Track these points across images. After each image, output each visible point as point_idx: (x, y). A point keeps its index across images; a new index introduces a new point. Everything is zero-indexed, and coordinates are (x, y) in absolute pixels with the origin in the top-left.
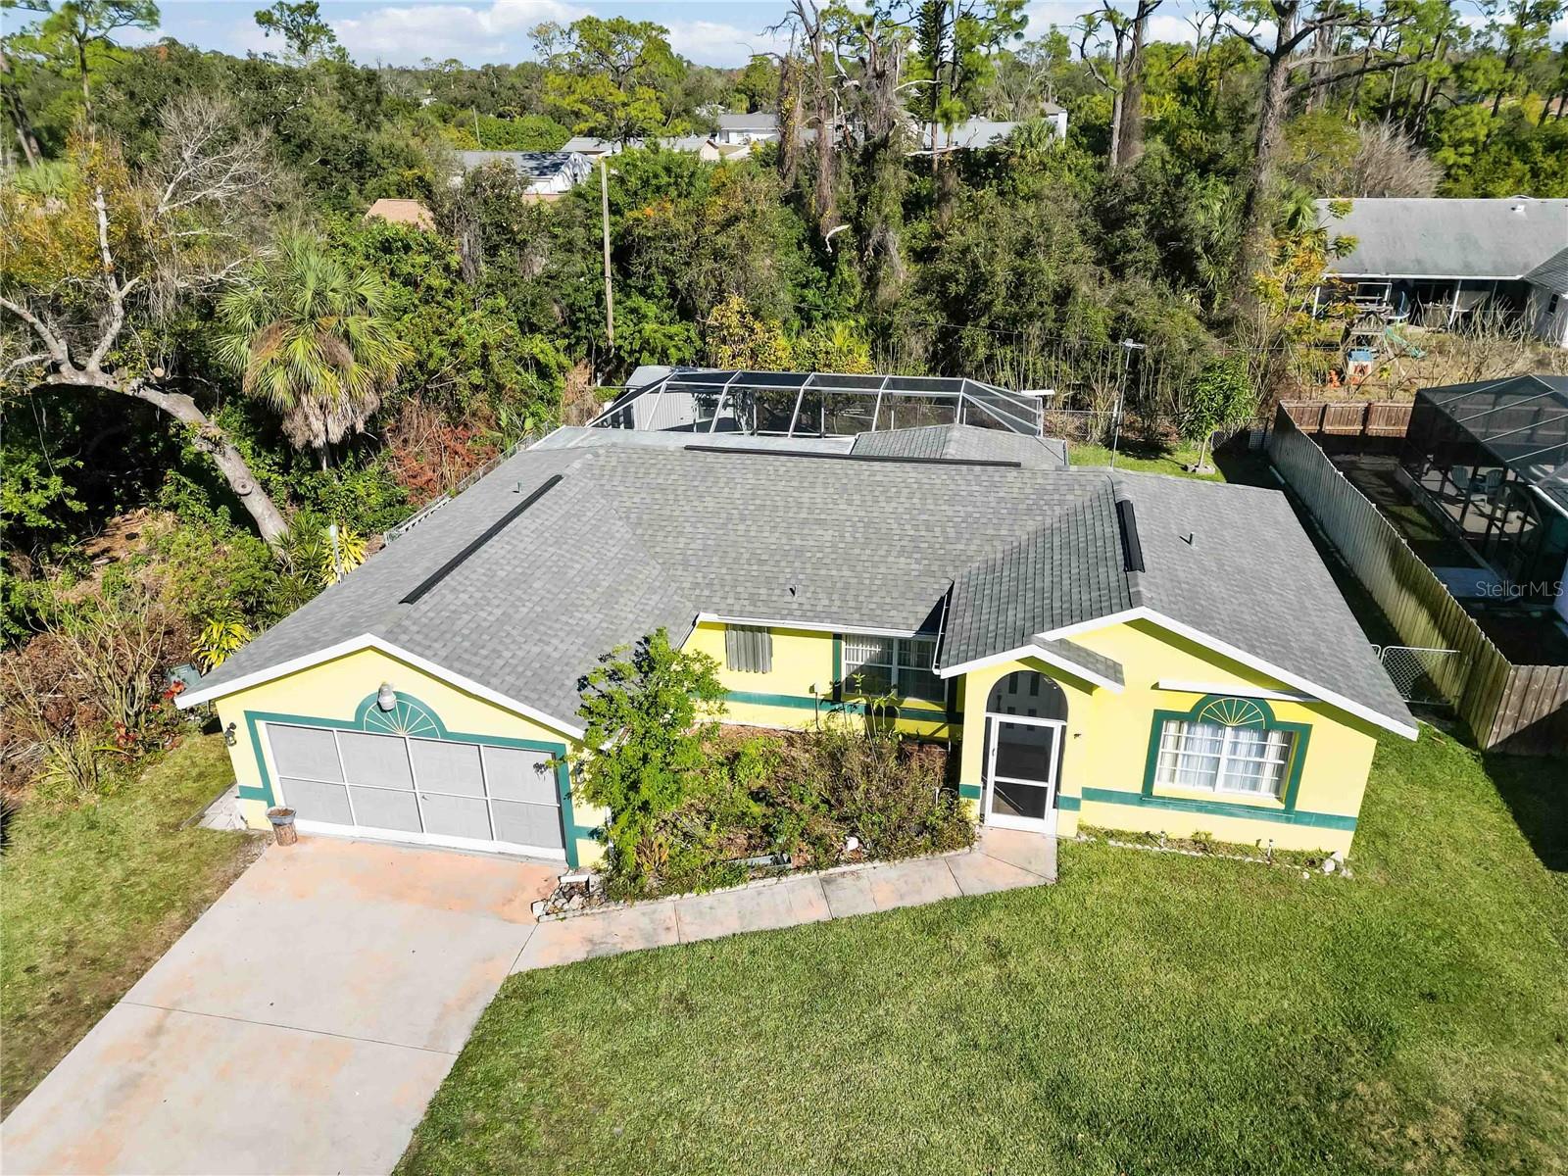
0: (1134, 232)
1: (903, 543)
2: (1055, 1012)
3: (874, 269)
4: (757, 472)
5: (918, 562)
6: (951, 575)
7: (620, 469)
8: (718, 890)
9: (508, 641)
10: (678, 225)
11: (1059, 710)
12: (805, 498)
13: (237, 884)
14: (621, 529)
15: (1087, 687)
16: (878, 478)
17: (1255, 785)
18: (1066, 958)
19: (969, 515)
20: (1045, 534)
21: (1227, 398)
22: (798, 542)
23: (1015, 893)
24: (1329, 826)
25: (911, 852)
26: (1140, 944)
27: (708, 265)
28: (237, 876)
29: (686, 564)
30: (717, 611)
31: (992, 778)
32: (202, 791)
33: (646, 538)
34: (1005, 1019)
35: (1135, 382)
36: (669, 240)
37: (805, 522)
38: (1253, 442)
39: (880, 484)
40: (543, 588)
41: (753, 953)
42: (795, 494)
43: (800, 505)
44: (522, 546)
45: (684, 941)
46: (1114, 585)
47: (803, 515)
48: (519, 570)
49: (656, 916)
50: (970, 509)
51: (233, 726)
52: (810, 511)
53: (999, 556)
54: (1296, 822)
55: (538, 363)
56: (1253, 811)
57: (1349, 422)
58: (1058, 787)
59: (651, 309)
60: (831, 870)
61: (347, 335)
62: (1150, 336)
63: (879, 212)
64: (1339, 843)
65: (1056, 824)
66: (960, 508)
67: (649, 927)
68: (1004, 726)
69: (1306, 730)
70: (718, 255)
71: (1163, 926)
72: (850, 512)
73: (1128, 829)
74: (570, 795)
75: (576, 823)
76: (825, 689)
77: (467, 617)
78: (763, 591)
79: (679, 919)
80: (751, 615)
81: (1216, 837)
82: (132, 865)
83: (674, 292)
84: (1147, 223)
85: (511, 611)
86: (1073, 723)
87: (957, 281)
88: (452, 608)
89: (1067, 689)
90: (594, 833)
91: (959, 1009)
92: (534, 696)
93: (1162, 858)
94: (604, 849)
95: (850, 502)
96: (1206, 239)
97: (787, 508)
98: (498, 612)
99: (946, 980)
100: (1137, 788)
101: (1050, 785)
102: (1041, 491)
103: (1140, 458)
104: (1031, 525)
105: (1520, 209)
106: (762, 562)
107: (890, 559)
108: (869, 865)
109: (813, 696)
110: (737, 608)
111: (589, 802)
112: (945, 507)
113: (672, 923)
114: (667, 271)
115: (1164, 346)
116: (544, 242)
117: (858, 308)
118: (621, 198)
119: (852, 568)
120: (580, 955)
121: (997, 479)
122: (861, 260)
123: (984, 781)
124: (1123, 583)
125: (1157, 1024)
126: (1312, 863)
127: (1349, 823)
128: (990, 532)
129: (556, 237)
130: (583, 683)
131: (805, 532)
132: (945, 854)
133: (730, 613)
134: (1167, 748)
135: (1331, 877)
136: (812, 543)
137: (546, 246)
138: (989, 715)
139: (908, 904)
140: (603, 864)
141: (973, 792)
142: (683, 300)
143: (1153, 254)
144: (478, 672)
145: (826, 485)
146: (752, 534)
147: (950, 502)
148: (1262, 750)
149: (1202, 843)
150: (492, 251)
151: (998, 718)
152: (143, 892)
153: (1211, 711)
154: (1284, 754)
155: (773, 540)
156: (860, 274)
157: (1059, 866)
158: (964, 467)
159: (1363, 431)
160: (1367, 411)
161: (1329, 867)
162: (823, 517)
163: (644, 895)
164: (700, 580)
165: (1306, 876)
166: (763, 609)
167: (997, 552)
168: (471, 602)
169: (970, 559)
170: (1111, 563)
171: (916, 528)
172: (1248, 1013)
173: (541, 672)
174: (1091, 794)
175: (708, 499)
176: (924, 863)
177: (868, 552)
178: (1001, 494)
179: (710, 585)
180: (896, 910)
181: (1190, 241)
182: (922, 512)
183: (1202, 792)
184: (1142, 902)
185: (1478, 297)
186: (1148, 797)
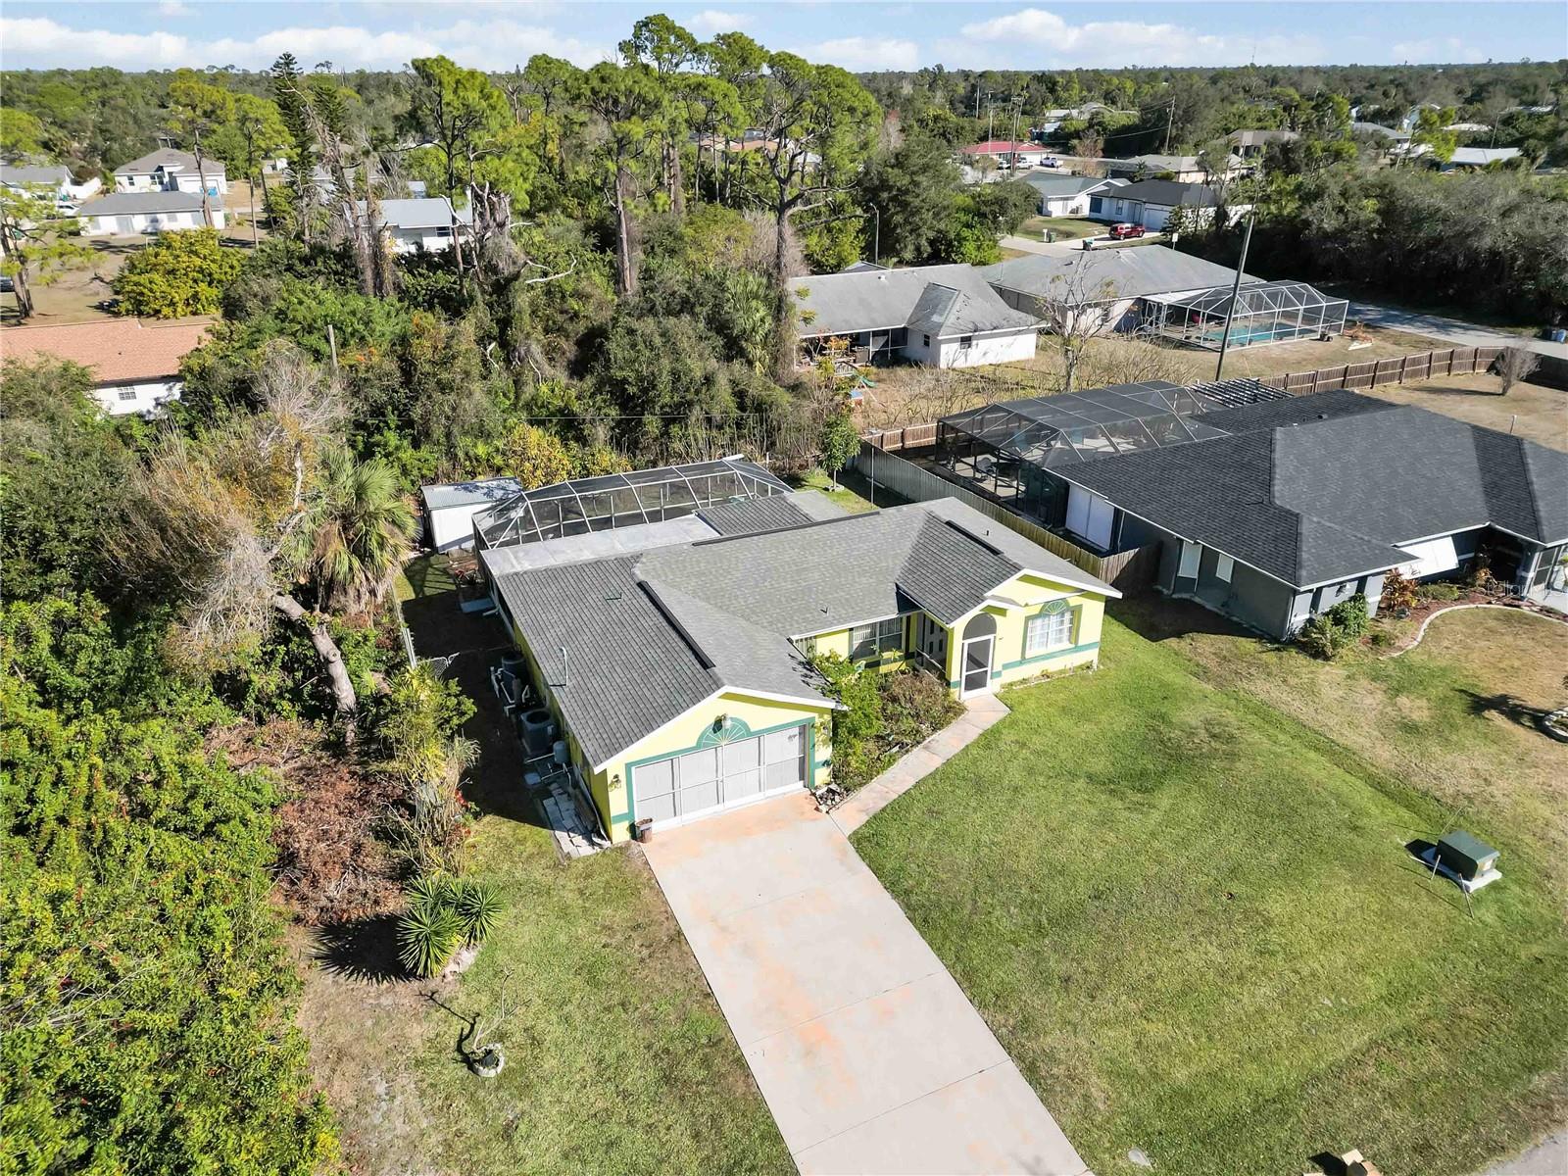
1: (856, 570)
5: (870, 578)
6: (891, 579)
8: (891, 767)
10: (388, 366)
11: (993, 629)
12: (787, 558)
13: (654, 865)
15: (1004, 613)
17: (1060, 640)
18: (1046, 736)
19: (875, 546)
20: (920, 546)
22: (804, 584)
23: (1002, 721)
24: (1090, 649)
25: (950, 721)
26: (1065, 721)
27: (439, 397)
28: (646, 863)
29: (754, 612)
30: (794, 633)
31: (964, 674)
33: (719, 604)
37: (798, 571)
38: (854, 464)
42: (780, 557)
43: (787, 563)
45: (901, 793)
46: (996, 562)
47: (794, 568)
49: (875, 789)
51: (616, 776)
52: (795, 564)
53: (907, 563)
54: (1079, 651)
56: (1063, 652)
57: (896, 443)
58: (992, 669)
60: (925, 742)
63: (522, 331)
64: (1092, 655)
65: (993, 686)
67: (879, 795)
68: (970, 645)
69: (1080, 607)
72: (817, 560)
73: (1017, 678)
74: (811, 748)
75: (814, 762)
78: (808, 616)
79: (888, 786)
80: (813, 630)
81: (1052, 669)
82: (572, 888)
83: (409, 423)
85: (741, 659)
86: (998, 634)
89: (996, 616)
90: (825, 763)
91: (1031, 768)
93: (1038, 686)
94: (830, 769)
95: (812, 555)
96: (740, 325)
97: (782, 567)
99: (1016, 761)
100: (1020, 659)
101: (989, 669)
102: (899, 525)
103: (795, 488)
104: (909, 544)
105: (883, 278)
106: (794, 600)
107: (857, 580)
108: (938, 734)
110: (802, 629)
111: (824, 745)
112: (861, 546)
113: (886, 789)
119: (842, 590)
120: (867, 818)
121: (874, 524)
123: (961, 678)
124: (1000, 560)
125: (1097, 744)
126: (1088, 667)
127: (1097, 645)
128: (892, 552)
130: (806, 683)
131: (803, 577)
132: (961, 717)
134: (1029, 634)
136: (811, 582)
138: (964, 641)
139: (968, 741)
140: (828, 779)
141: (957, 685)
142: (418, 428)
145: (792, 549)
146: (776, 586)
147: (861, 542)
148: (1062, 623)
149: (1046, 675)
151: (967, 642)
152: (605, 893)
153: (1046, 610)
154: (1071, 621)
155: (790, 586)
157: (1006, 705)
158: (853, 520)
159: (903, 446)
160: (903, 434)
161: (1095, 666)
162: (804, 566)
163: (861, 784)
164: (770, 620)
165: (1090, 676)
166: (816, 626)
167: (903, 561)
169: (894, 569)
170: (982, 553)
171: (856, 560)
173: (790, 683)
174: (1006, 666)
175: (734, 573)
176: (957, 723)
177: (843, 579)
180: (967, 746)
181: (732, 328)
182: (851, 550)
183: (1042, 651)
184: (1049, 705)
185: (882, 340)
186: (1023, 660)
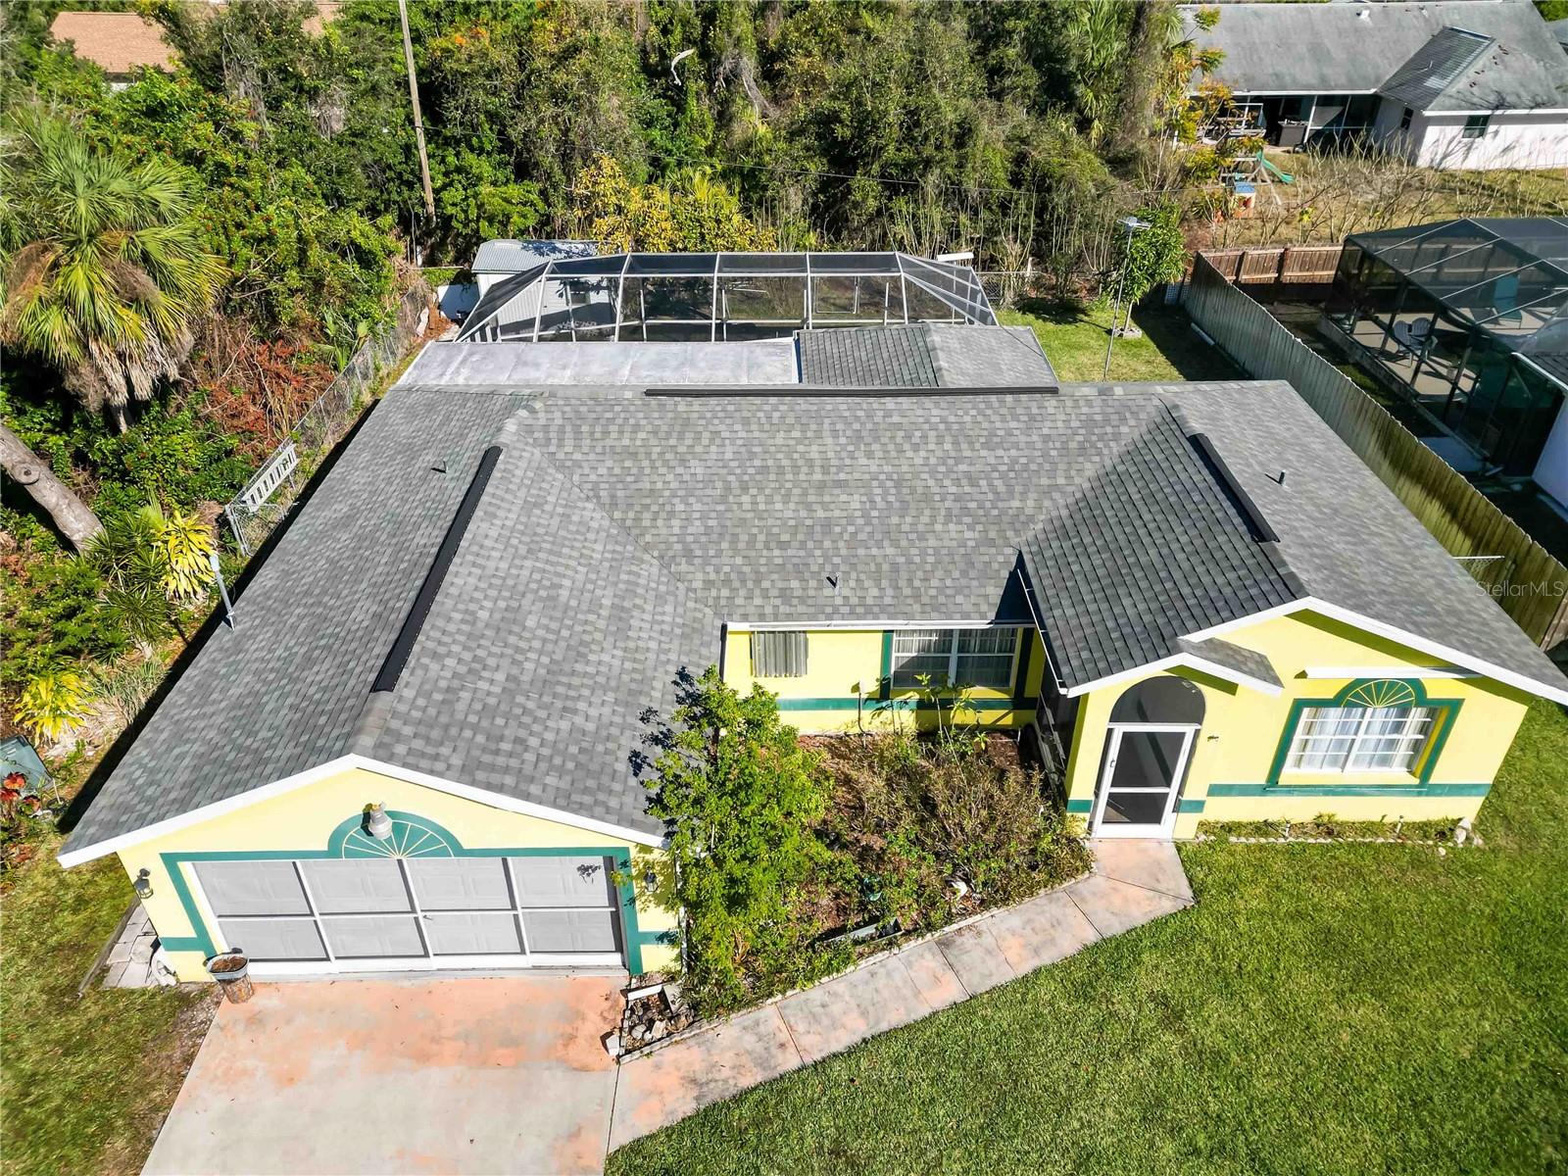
0: (1011, 52)
1: (947, 504)
2: (1262, 1086)
3: (725, 103)
4: (746, 422)
5: (971, 528)
6: (1015, 541)
7: (568, 428)
8: (825, 979)
9: (526, 719)
10: (500, 56)
11: (1195, 711)
12: (814, 452)
13: (194, 1073)
14: (597, 518)
15: (1230, 688)
16: (896, 419)
17: (1385, 761)
18: (1246, 1007)
19: (1014, 461)
20: (1111, 480)
21: (1159, 256)
22: (821, 514)
23: (1159, 924)
24: (1461, 795)
25: (1031, 890)
26: (1315, 976)
27: (548, 110)
28: (188, 1060)
29: (688, 554)
30: (745, 618)
31: (1107, 788)
32: (90, 928)
33: (629, 523)
34: (1214, 1107)
35: (1043, 235)
36: (488, 76)
37: (822, 486)
38: (1170, 295)
39: (899, 426)
40: (539, 625)
41: (896, 1063)
42: (801, 448)
43: (810, 463)
44: (491, 564)
45: (809, 1061)
46: (1250, 562)
47: (817, 476)
48: (502, 604)
49: (762, 1029)
50: (1013, 452)
51: (144, 873)
52: (825, 470)
53: (1064, 513)
54: (1428, 794)
55: (358, 248)
56: (1385, 790)
57: (1265, 270)
58: (1180, 792)
59: (482, 166)
60: (947, 929)
61: (146, 257)
62: (1059, 182)
63: (730, 34)
64: (1467, 809)
65: (1176, 827)
66: (1001, 452)
67: (759, 1047)
68: (1127, 737)
69: (1454, 706)
70: (558, 96)
71: (1328, 944)
72: (874, 469)
73: (1245, 820)
74: (633, 901)
75: (641, 929)
76: (871, 686)
77: (465, 695)
78: (795, 584)
79: (790, 1028)
80: (789, 617)
81: (1340, 818)
82: (26, 1066)
83: (506, 145)
84: (1022, 42)
85: (515, 671)
86: (1208, 726)
87: (841, 122)
88: (443, 684)
89: (1206, 690)
90: (664, 937)
91: (1160, 1101)
92: (587, 799)
93: (1290, 852)
94: (677, 951)
95: (870, 455)
96: (1081, 57)
97: (796, 469)
98: (500, 677)
99: (1130, 1063)
100: (1262, 780)
101: (1172, 791)
102: (1089, 423)
103: (1058, 322)
104: (1090, 470)
105: (1365, 14)
106: (783, 546)
107: (938, 527)
108: (987, 914)
109: (856, 695)
110: (768, 610)
111: (658, 905)
112: (984, 453)
113: (784, 1036)
114: (492, 117)
115: (1073, 192)
116: (340, 90)
117: (710, 151)
118: (422, 23)
119: (895, 544)
120: (688, 1107)
121: (1035, 411)
122: (710, 92)
123: (1097, 795)
124: (1261, 558)
125: (1372, 1079)
126: (1442, 835)
127: (1482, 790)
128: (1044, 481)
129: (355, 81)
130: (637, 762)
131: (827, 498)
132: (1066, 884)
133: (762, 617)
134: (1299, 736)
135: (1466, 849)
136: (837, 513)
137: (344, 94)
138: (1112, 725)
139: (1047, 958)
140: (675, 966)
141: (1084, 806)
142: (520, 154)
143: (1032, 79)
144: (509, 780)
145: (835, 434)
146: (762, 507)
147: (987, 446)
148: (1398, 727)
149: (1326, 827)
150: (274, 105)
151: (1121, 728)
152: (58, 1111)
153: (1355, 695)
154: (1424, 729)
155: (790, 514)
156: (710, 108)
157: (1190, 880)
158: (993, 398)
159: (1277, 279)
160: (1282, 257)
161: (1461, 837)
162: (842, 476)
163: (737, 1004)
164: (713, 576)
165: (1442, 851)
166: (801, 609)
167: (1058, 506)
168: (462, 669)
169: (1031, 519)
170: (1228, 528)
171: (957, 482)
172: (1455, 1045)
173: (583, 758)
174: (1216, 790)
175: (692, 463)
176: (1044, 901)
177: (909, 520)
178: (1046, 431)
179: (727, 582)
180: (1037, 972)
181: (1066, 61)
182: (958, 461)
183: (1331, 776)
184: (1297, 916)
185: (1333, 112)
186: (1272, 784)
